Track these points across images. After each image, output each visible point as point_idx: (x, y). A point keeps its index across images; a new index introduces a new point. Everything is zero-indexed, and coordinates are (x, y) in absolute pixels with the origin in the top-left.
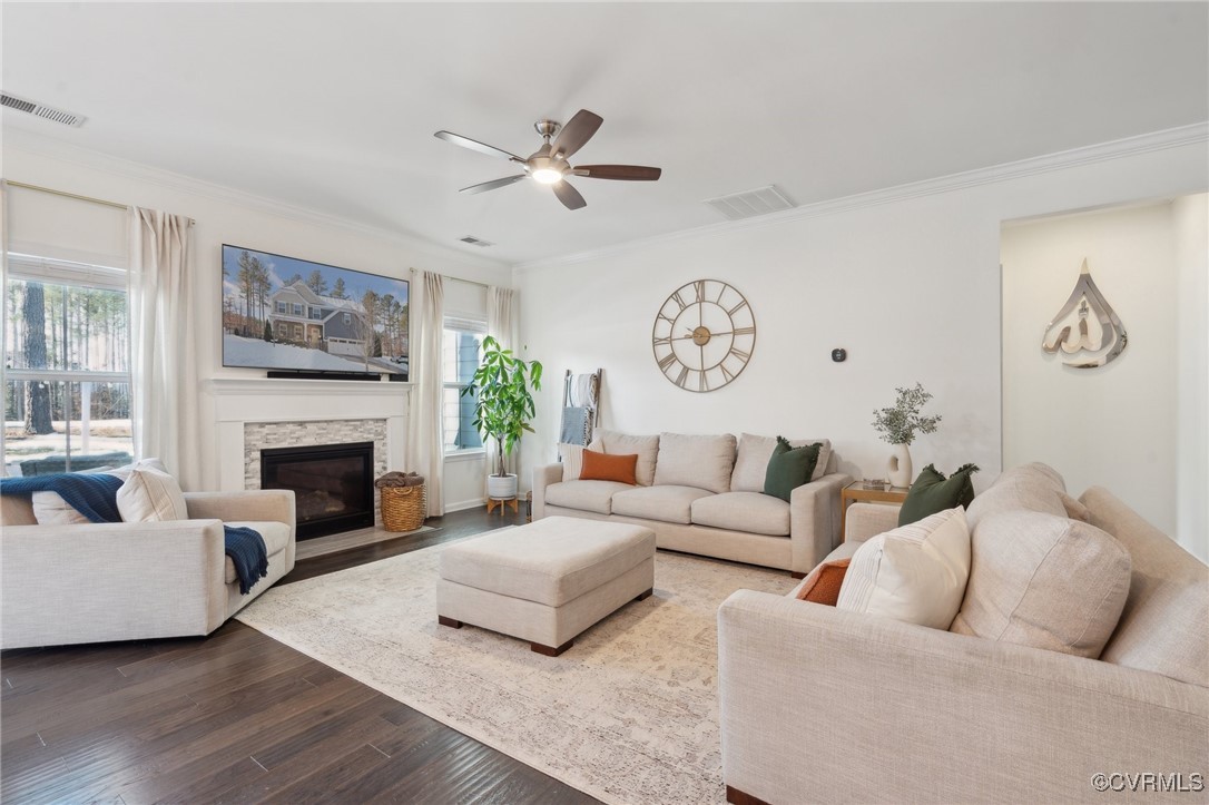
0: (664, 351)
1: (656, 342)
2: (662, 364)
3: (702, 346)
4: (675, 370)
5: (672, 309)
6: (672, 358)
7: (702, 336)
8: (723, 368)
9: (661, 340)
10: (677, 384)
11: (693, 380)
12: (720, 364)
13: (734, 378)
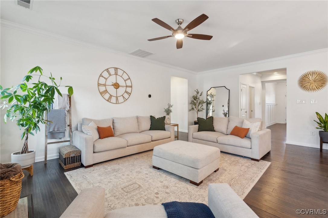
0: (102, 89)
1: (99, 85)
2: (101, 93)
3: (116, 89)
4: (107, 96)
5: (106, 74)
6: (106, 91)
7: (116, 86)
8: (123, 96)
9: (101, 84)
10: (108, 101)
11: (113, 100)
12: (122, 95)
13: (126, 100)
